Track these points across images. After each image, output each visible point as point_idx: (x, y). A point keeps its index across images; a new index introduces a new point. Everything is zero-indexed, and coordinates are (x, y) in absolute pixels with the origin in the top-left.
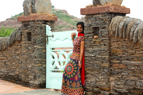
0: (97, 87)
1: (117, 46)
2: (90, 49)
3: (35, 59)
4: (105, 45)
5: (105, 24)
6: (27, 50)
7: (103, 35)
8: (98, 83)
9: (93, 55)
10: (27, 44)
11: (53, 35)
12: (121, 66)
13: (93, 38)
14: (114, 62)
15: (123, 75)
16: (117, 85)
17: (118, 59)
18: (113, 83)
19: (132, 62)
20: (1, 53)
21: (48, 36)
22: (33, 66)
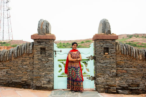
0: (107, 85)
1: (120, 60)
2: (101, 61)
3: (50, 68)
4: (113, 59)
5: (114, 46)
6: (40, 61)
7: (112, 52)
8: (109, 82)
9: (104, 65)
10: (40, 57)
11: (61, 50)
12: (124, 71)
13: (104, 54)
14: (119, 69)
15: (125, 77)
16: (121, 82)
17: (121, 67)
18: (117, 82)
19: (131, 69)
20: (1, 64)
21: (56, 50)
22: (47, 74)
